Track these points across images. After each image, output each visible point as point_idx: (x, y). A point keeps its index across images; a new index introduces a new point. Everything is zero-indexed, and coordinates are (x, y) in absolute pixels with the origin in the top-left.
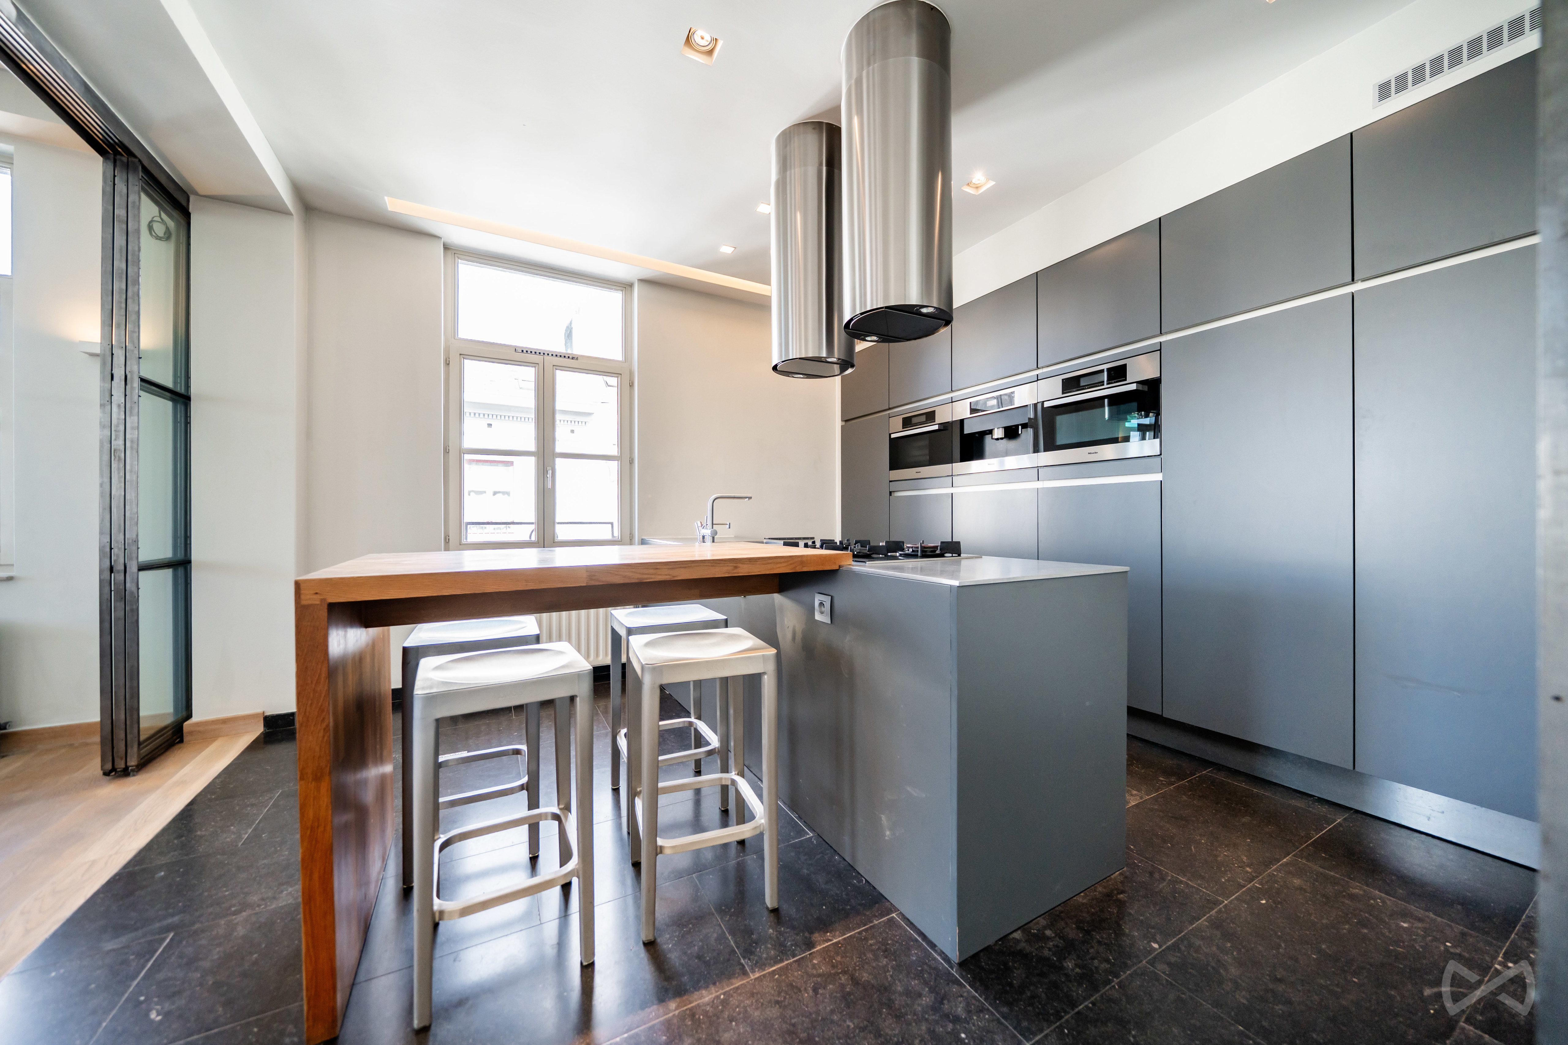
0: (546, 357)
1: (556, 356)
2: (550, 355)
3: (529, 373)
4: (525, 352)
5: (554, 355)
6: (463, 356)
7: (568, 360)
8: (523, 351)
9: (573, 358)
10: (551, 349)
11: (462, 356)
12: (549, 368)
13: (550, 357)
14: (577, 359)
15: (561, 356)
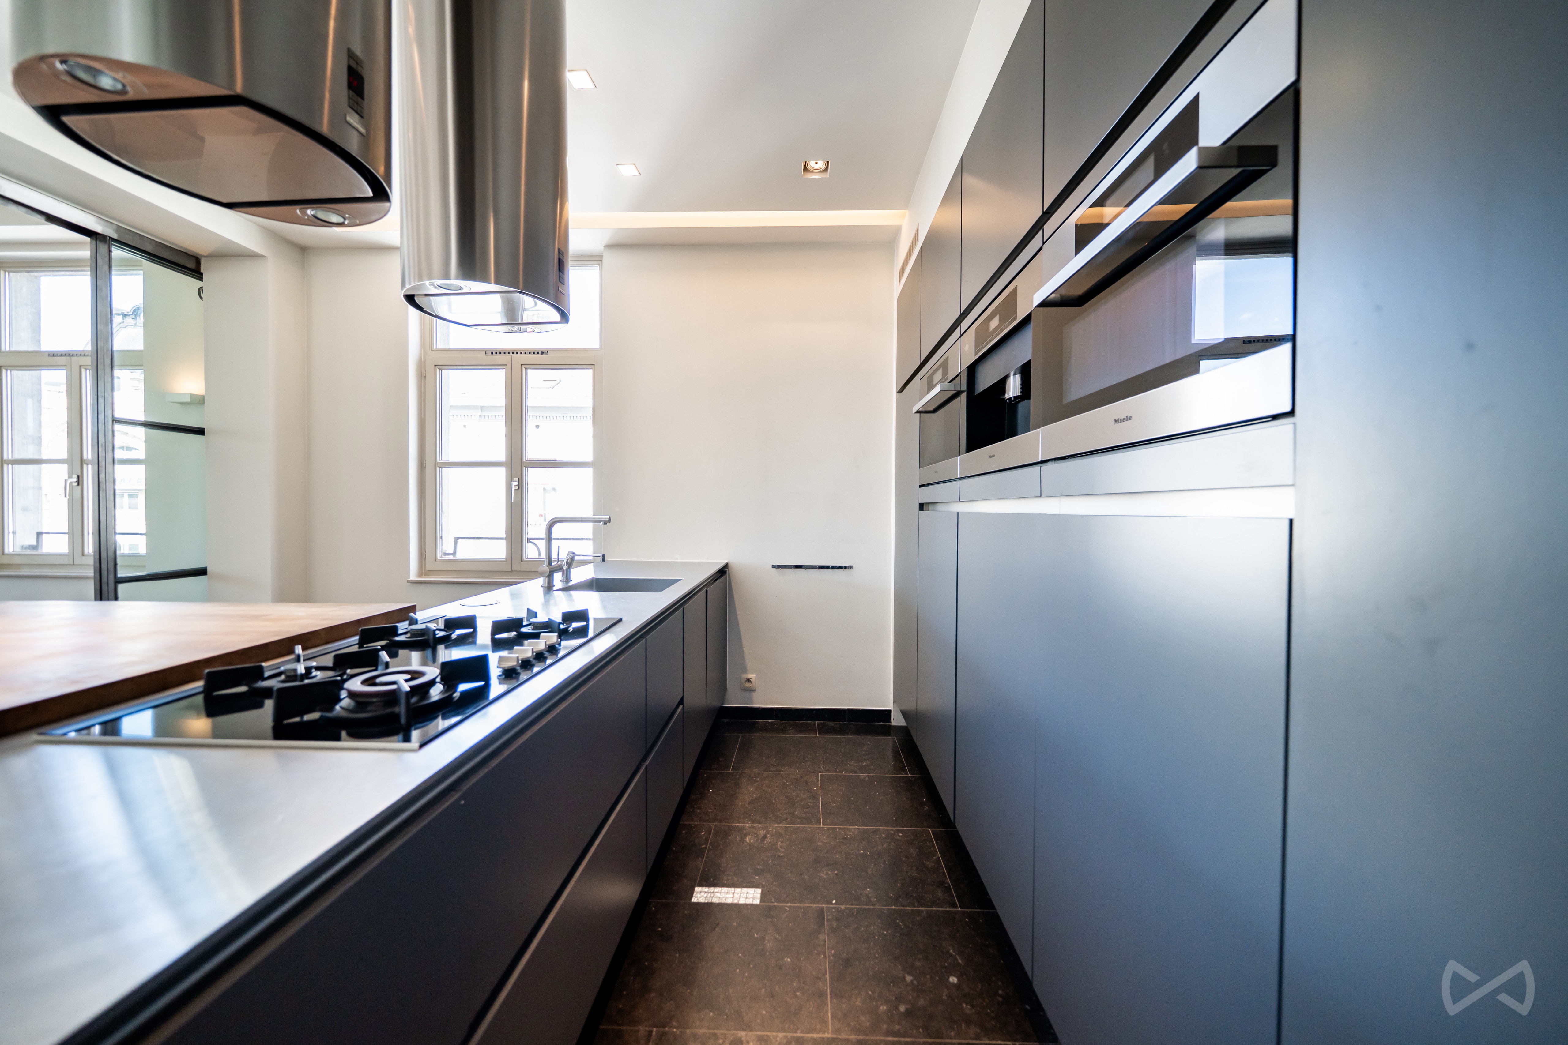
0: (514, 356)
1: (521, 353)
2: (519, 353)
3: (500, 375)
4: (494, 353)
5: (523, 353)
6: (440, 367)
7: (538, 356)
8: (492, 353)
9: (542, 353)
10: (518, 347)
11: (437, 367)
12: (516, 367)
13: (519, 356)
14: (547, 354)
15: (525, 353)
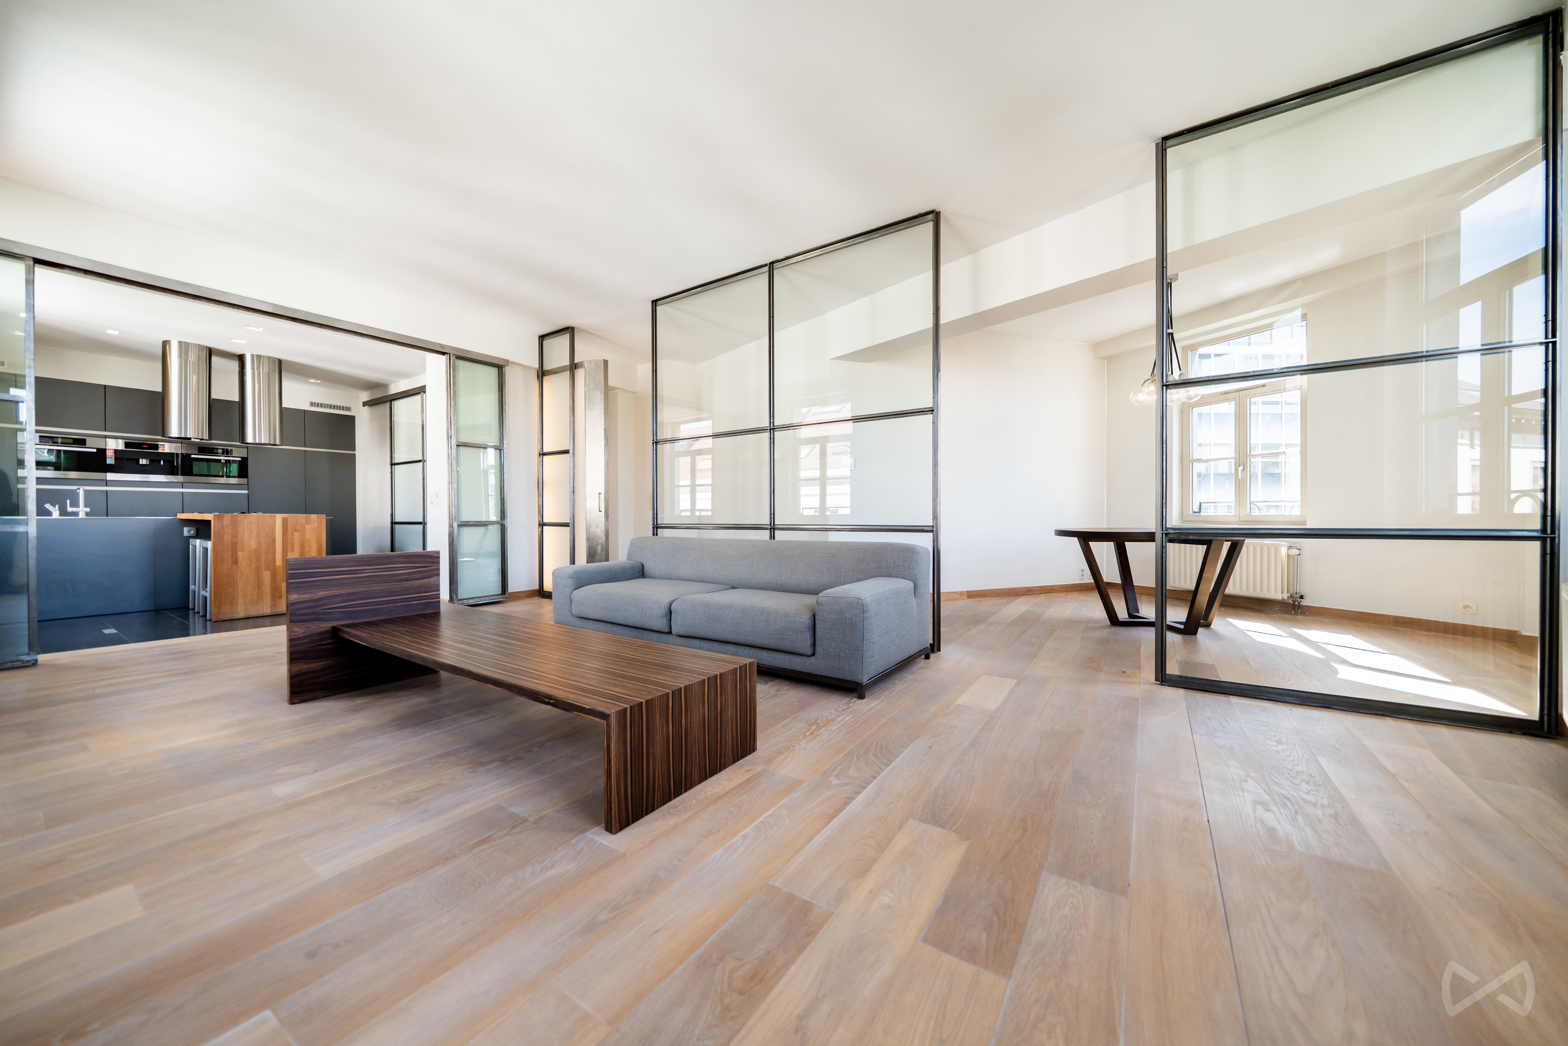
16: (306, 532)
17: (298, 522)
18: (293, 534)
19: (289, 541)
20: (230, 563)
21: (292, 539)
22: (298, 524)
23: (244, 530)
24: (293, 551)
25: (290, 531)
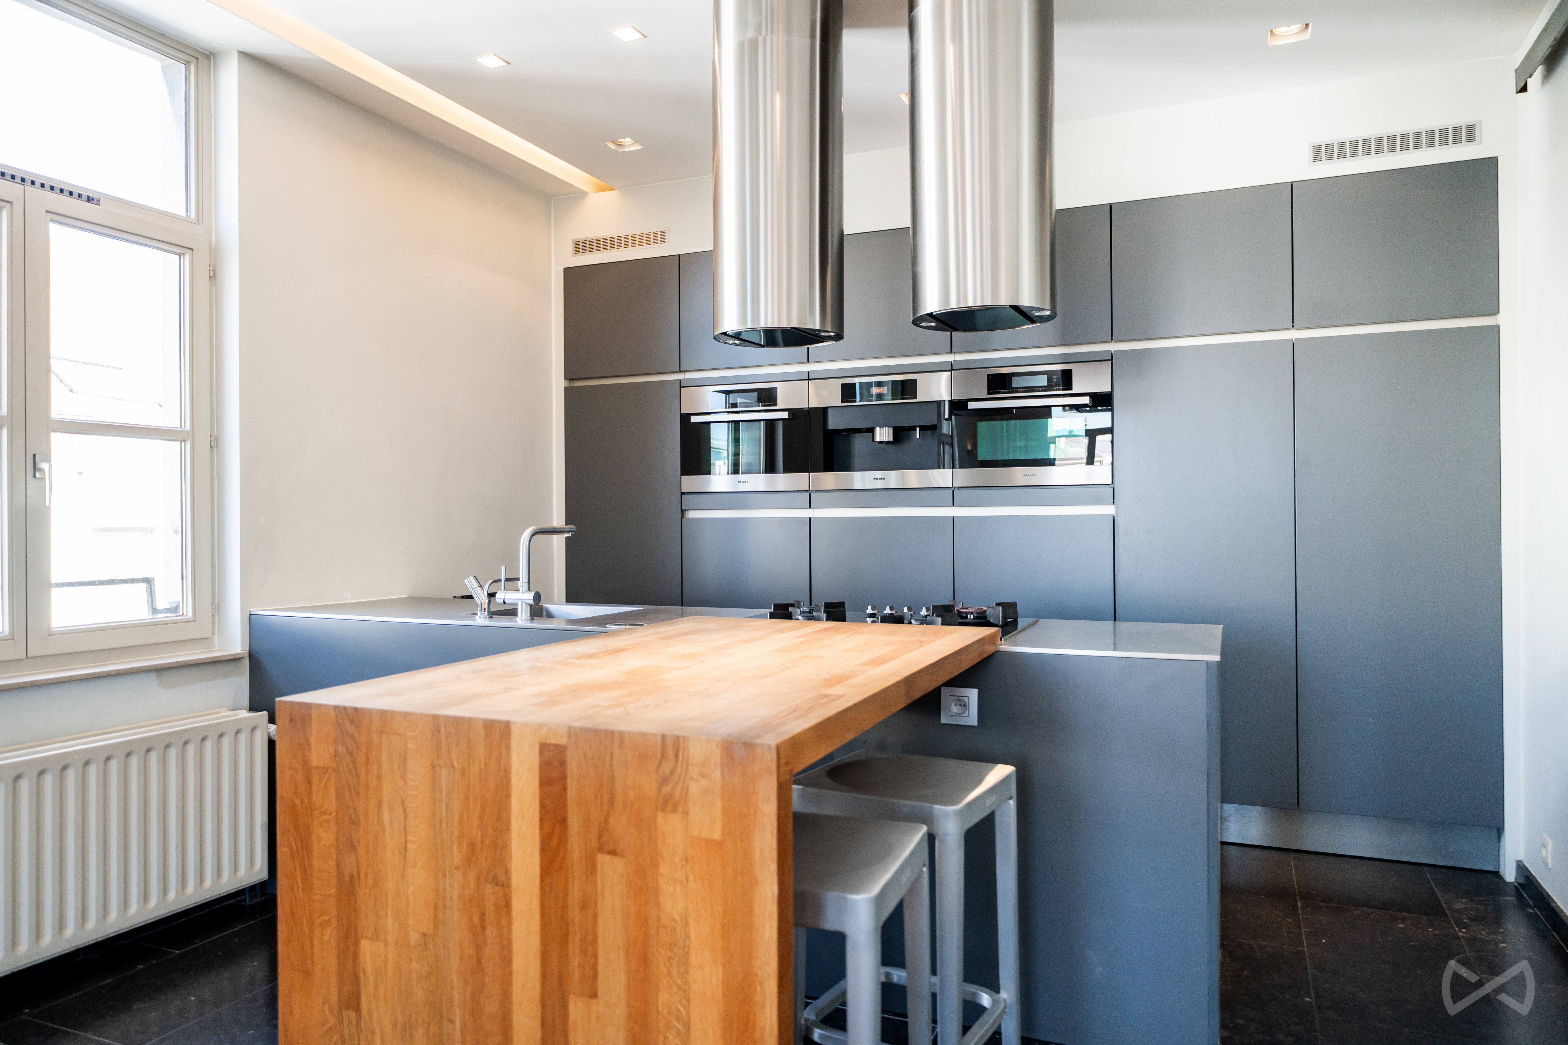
0: (29, 188)
7: (79, 202)
9: (89, 199)
14: (98, 203)
16: (664, 869)
17: (619, 786)
18: (591, 868)
19: (575, 914)
20: (334, 998)
21: (588, 904)
22: (619, 797)
23: (379, 804)
24: (594, 995)
25: (576, 846)
